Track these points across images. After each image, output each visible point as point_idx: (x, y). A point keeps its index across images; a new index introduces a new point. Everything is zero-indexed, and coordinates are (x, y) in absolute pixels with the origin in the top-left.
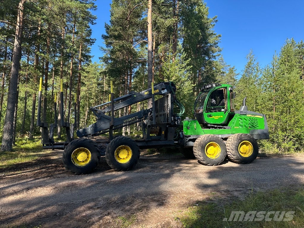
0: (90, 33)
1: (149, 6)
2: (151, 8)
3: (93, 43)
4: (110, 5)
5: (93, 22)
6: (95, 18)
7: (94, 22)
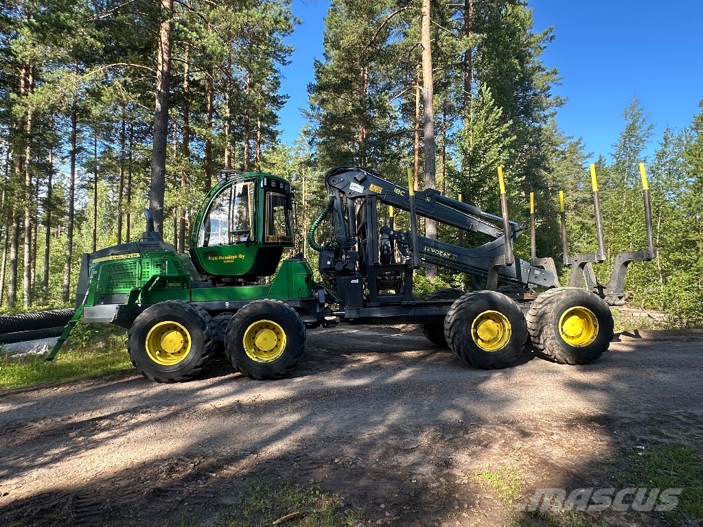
0: (277, 83)
1: (424, 10)
2: (428, 15)
3: (283, 104)
4: (324, 19)
5: (285, 61)
6: (289, 52)
7: (287, 59)
